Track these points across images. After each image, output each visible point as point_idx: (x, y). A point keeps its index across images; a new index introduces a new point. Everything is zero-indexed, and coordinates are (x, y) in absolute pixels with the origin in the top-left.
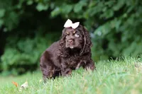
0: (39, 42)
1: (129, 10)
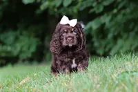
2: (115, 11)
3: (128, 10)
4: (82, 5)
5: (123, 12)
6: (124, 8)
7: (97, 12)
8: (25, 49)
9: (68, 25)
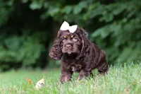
0: (26, 40)
1: (130, 15)
2: (125, 20)
3: (138, 20)
6: (134, 17)
7: (107, 21)
8: (29, 54)
9: (68, 31)
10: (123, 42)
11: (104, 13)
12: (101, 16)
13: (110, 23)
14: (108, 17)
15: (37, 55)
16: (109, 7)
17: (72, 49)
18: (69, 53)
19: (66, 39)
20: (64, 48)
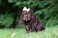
0: (7, 16)
2: (49, 7)
3: (55, 7)
4: (35, 5)
5: (52, 8)
6: (53, 6)
8: (8, 22)
9: (26, 11)
10: (48, 17)
11: (40, 4)
12: (39, 5)
13: (43, 8)
14: (42, 6)
15: (11, 23)
16: (42, 2)
17: (27, 19)
18: (26, 20)
19: (25, 14)
20: (24, 18)
